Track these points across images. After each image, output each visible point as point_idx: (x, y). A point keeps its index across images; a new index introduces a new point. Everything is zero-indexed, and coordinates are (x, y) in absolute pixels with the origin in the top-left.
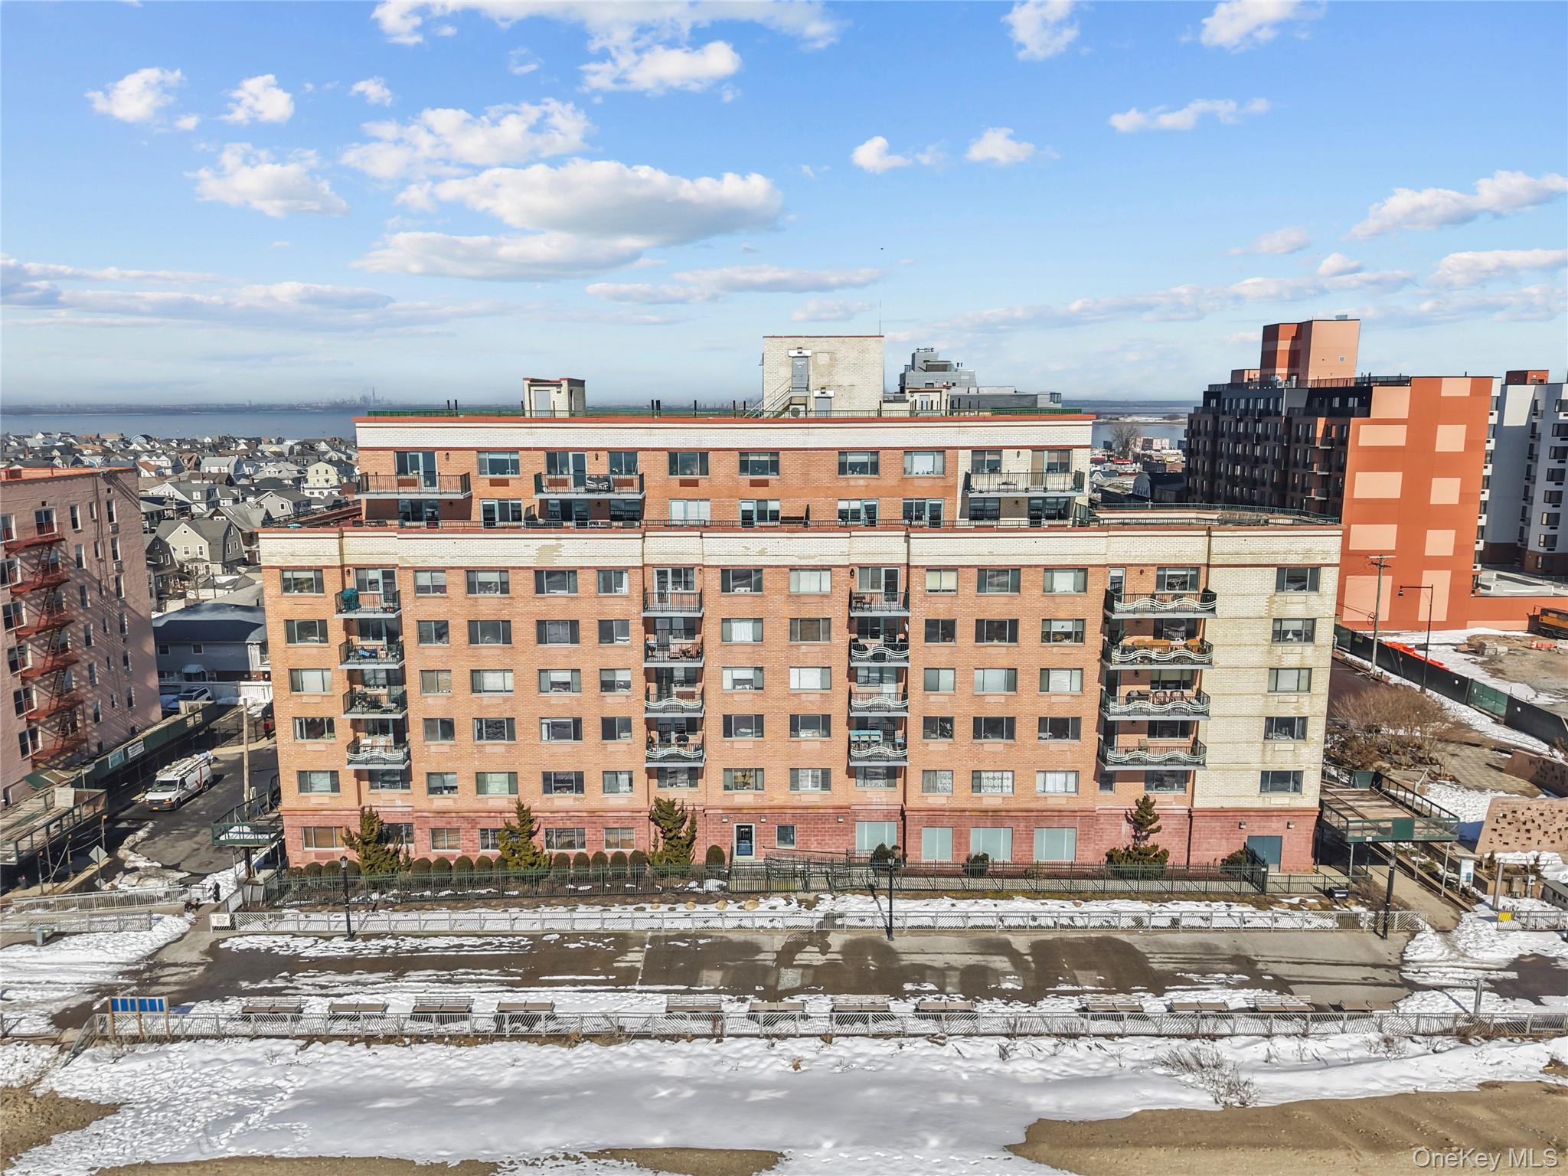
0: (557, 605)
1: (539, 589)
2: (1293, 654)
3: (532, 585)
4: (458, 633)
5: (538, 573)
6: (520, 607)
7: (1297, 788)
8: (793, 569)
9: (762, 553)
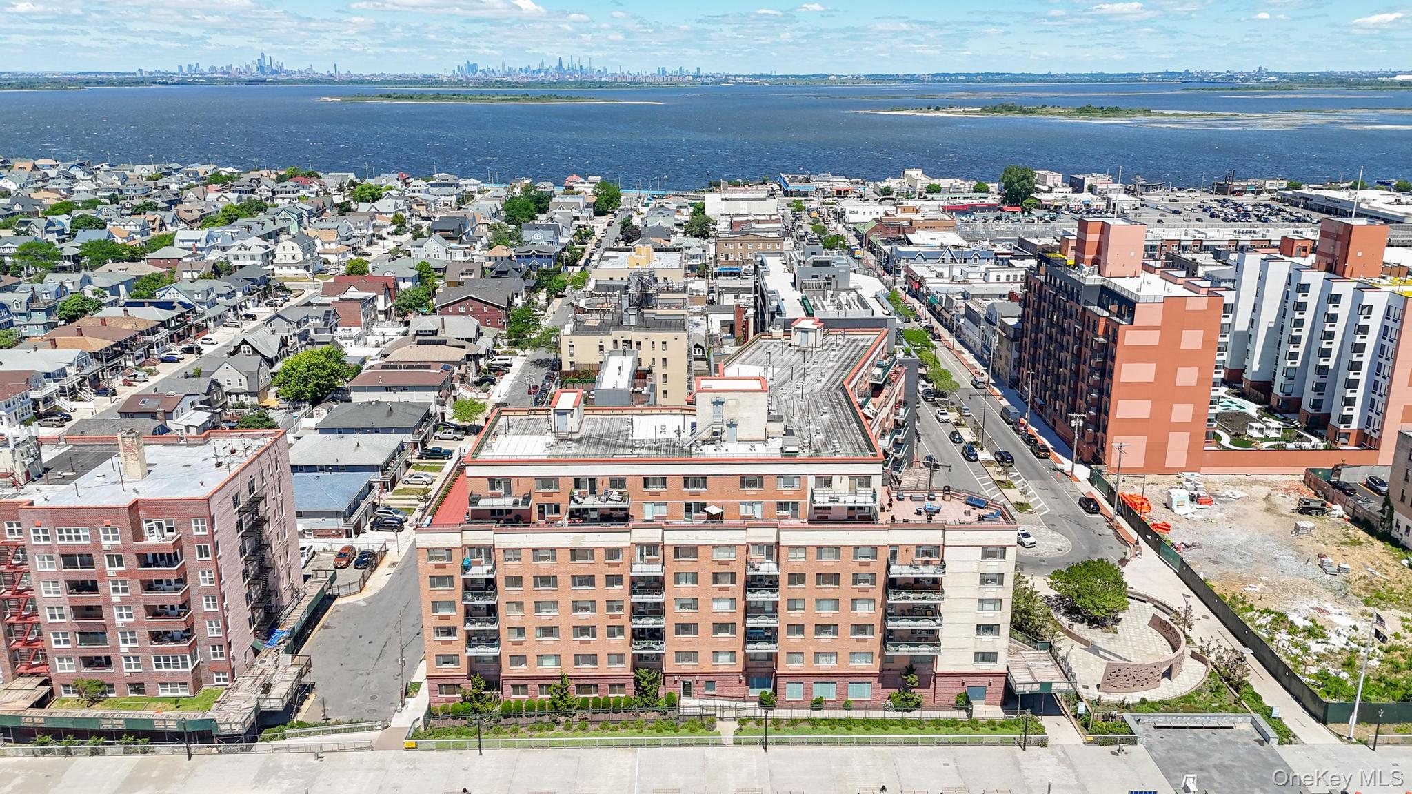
0: (582, 567)
1: (573, 559)
2: (992, 591)
3: (569, 557)
4: (528, 581)
5: (573, 550)
6: (562, 568)
7: (995, 661)
8: (714, 546)
9: (697, 538)
